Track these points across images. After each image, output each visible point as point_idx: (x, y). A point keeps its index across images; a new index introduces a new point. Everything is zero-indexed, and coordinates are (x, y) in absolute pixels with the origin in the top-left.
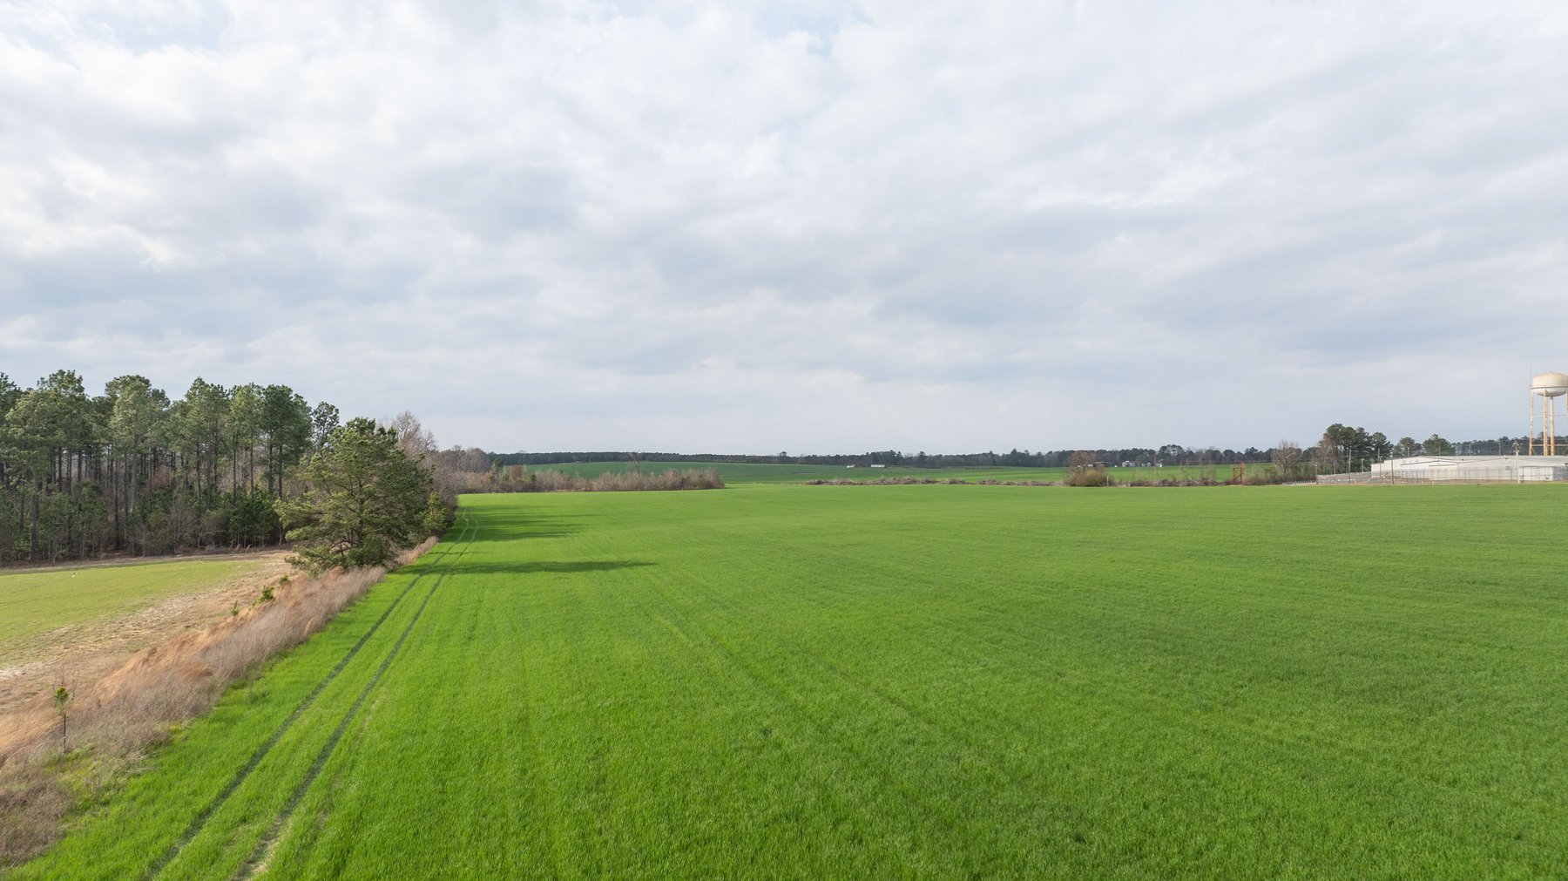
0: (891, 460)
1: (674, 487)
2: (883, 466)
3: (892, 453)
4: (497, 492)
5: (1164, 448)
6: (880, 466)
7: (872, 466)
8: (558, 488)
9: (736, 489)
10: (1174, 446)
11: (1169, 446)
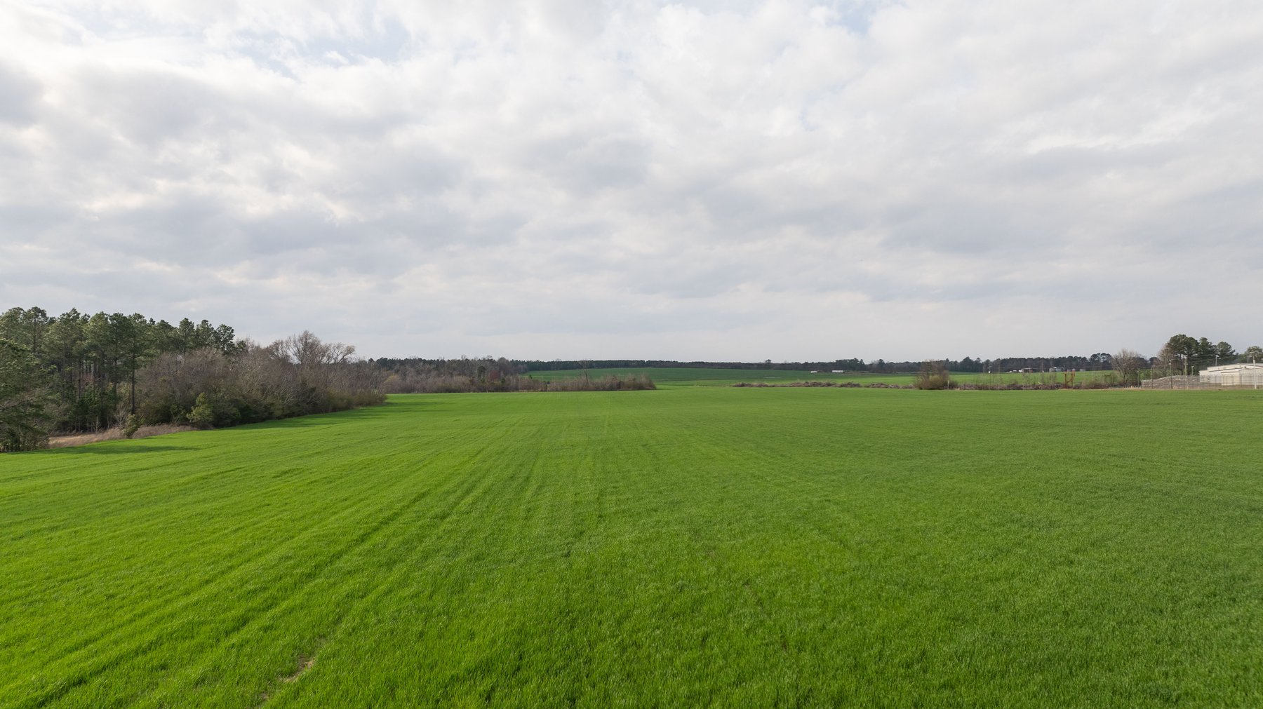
0: (852, 367)
1: (611, 388)
2: (842, 371)
3: (856, 360)
4: (474, 391)
5: (1095, 356)
6: (839, 371)
7: (833, 371)
8: (521, 389)
9: (666, 390)
10: (1104, 354)
11: (1099, 354)
